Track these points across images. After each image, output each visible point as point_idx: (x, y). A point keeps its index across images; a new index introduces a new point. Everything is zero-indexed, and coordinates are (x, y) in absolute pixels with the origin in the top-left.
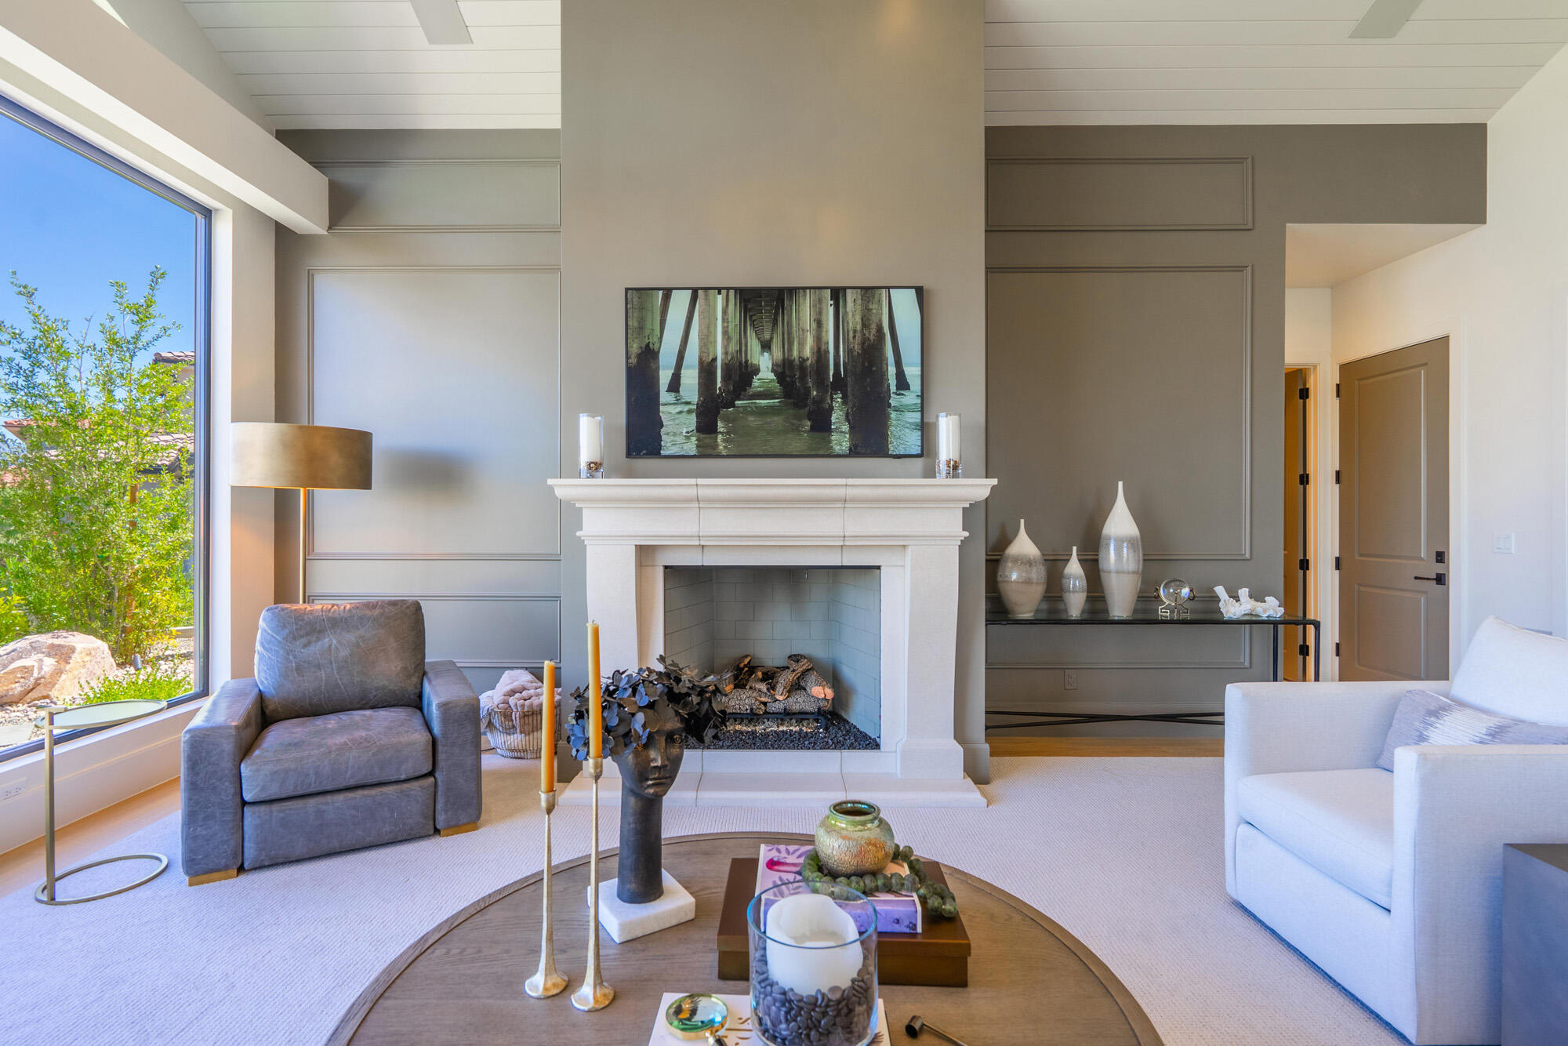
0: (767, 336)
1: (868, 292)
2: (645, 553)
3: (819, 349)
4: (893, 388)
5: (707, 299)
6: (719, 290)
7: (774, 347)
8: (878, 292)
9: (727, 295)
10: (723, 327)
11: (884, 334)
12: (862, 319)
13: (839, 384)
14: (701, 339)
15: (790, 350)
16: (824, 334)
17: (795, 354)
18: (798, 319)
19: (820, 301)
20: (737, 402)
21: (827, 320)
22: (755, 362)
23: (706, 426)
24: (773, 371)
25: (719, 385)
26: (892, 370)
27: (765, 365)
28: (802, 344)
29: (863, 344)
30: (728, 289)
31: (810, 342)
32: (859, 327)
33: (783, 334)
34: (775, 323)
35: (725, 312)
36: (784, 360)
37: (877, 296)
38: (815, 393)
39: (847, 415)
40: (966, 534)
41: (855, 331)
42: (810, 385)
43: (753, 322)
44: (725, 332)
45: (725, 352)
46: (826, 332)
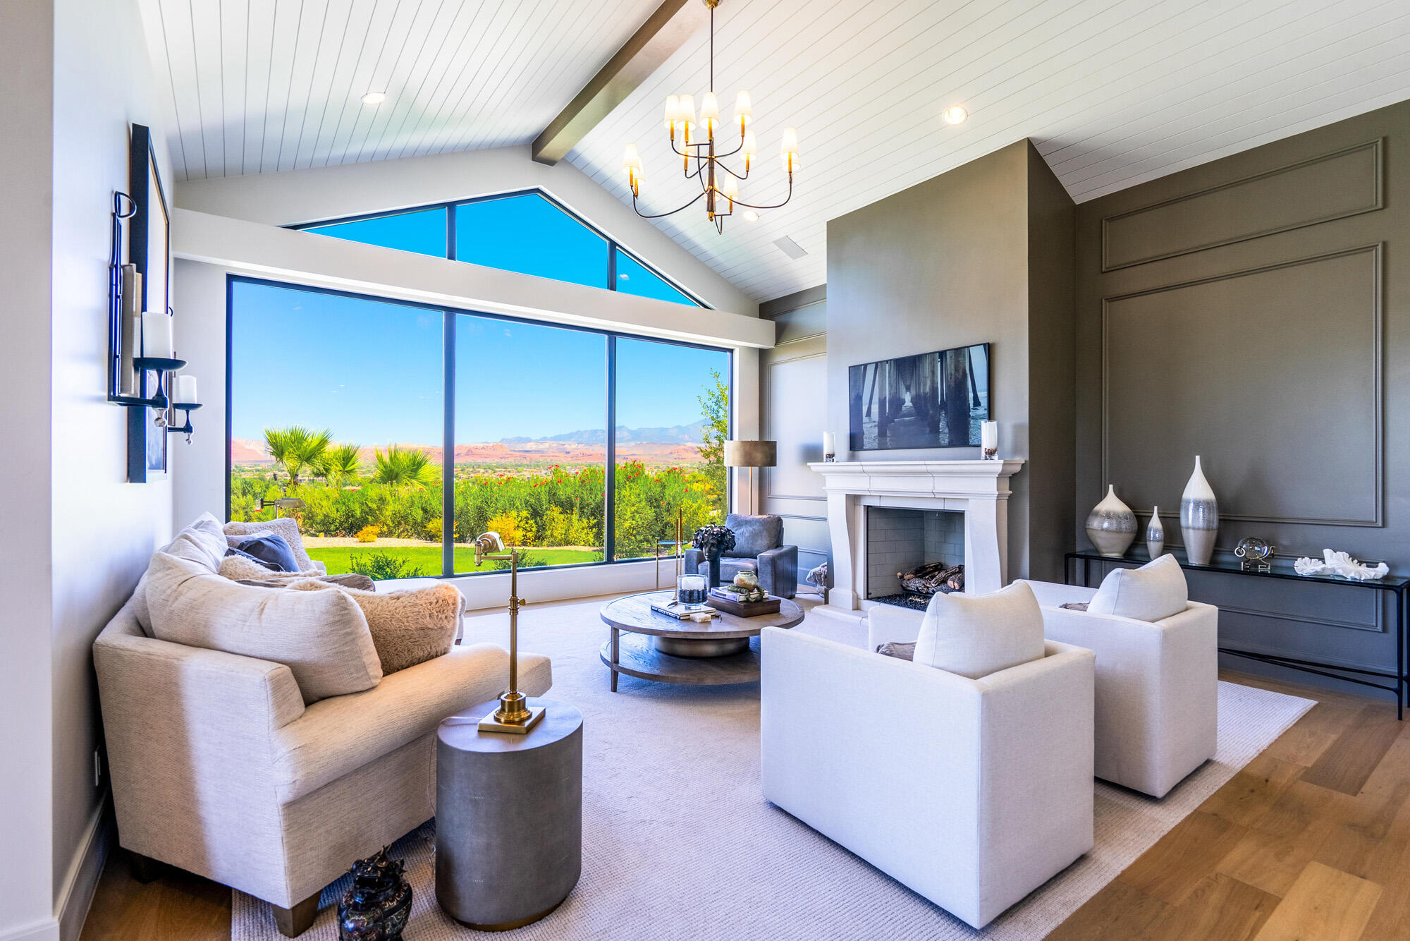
0: (908, 383)
1: (959, 352)
2: (853, 500)
3: (933, 387)
4: (972, 406)
5: (882, 367)
6: (887, 361)
7: (912, 388)
8: (963, 350)
9: (891, 364)
10: (889, 381)
11: (967, 374)
12: (955, 367)
13: (943, 406)
14: (879, 388)
15: (919, 389)
16: (935, 378)
17: (922, 391)
18: (923, 371)
19: (934, 360)
20: (896, 420)
21: (937, 370)
22: (903, 397)
23: (882, 434)
24: (911, 401)
25: (887, 411)
26: (971, 395)
27: (907, 397)
28: (925, 385)
29: (956, 381)
30: (891, 360)
31: (929, 383)
32: (953, 372)
33: (916, 381)
34: (912, 375)
35: (889, 373)
36: (916, 395)
37: (963, 353)
38: (931, 412)
39: (947, 423)
40: (1011, 492)
41: (951, 375)
42: (929, 408)
43: (901, 376)
44: (890, 383)
45: (890, 394)
46: (937, 377)
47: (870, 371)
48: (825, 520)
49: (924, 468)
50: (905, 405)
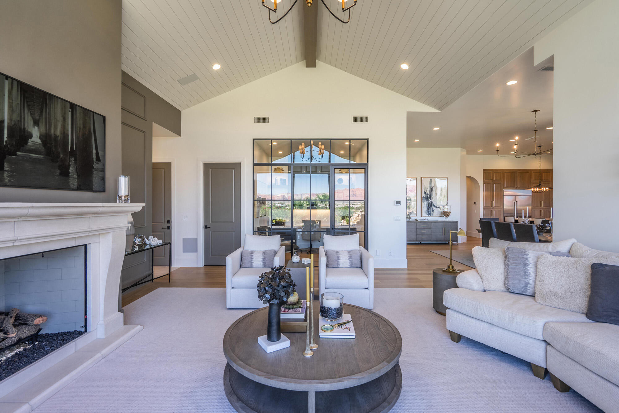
0: (37, 117)
1: (85, 111)
3: (64, 133)
4: (95, 160)
6: (7, 77)
7: (41, 124)
8: (89, 112)
9: (12, 83)
10: (9, 102)
11: (91, 133)
12: (83, 123)
13: (73, 153)
15: (50, 129)
16: (66, 125)
17: (52, 132)
18: (54, 113)
19: (65, 108)
20: (18, 153)
21: (68, 118)
22: (30, 130)
24: (40, 138)
25: (5, 139)
26: (94, 151)
27: (35, 133)
28: (56, 128)
29: (83, 135)
30: (13, 79)
31: (59, 127)
32: (82, 127)
33: (46, 119)
34: (42, 111)
35: (10, 93)
36: (46, 133)
37: (88, 114)
38: (62, 156)
39: (76, 169)
41: (80, 128)
42: (60, 150)
43: (28, 106)
44: (10, 106)
45: (10, 119)
46: (68, 124)
50: (32, 139)
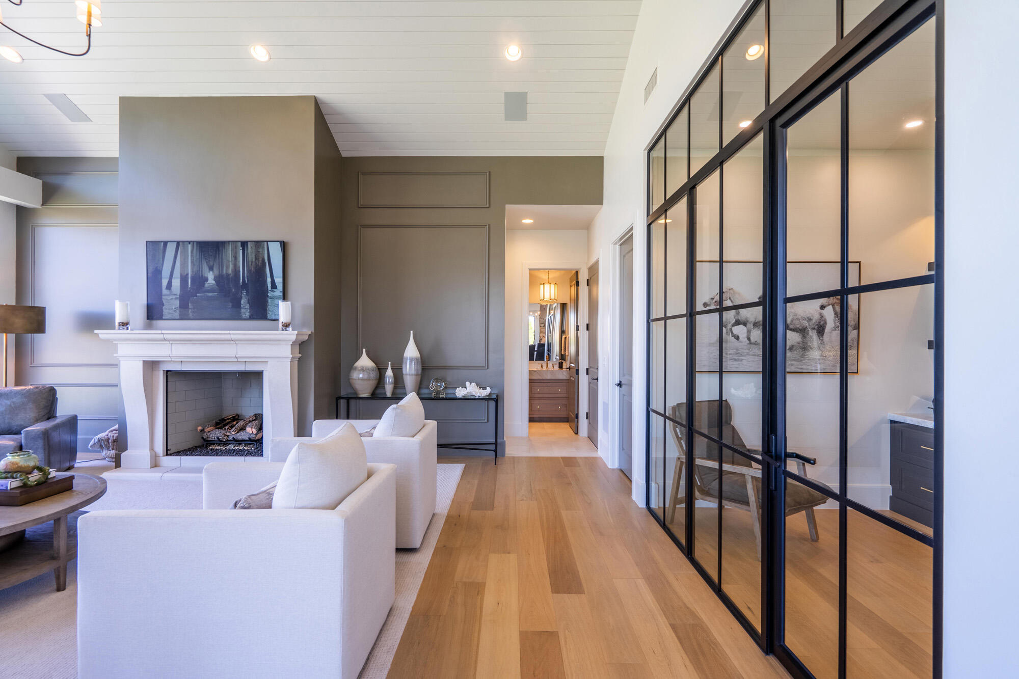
0: (211, 263)
1: (258, 244)
2: (150, 366)
3: (235, 270)
4: (269, 288)
5: (184, 246)
6: (189, 242)
7: (215, 269)
8: (263, 243)
9: (193, 245)
10: (191, 259)
11: (265, 263)
12: (255, 256)
13: (245, 286)
14: (181, 265)
15: (222, 270)
16: (238, 263)
17: (224, 272)
18: (226, 255)
19: (236, 247)
20: (198, 294)
21: (239, 256)
22: (206, 275)
23: (184, 306)
25: (189, 286)
26: (269, 280)
27: (211, 278)
28: (227, 268)
29: (255, 268)
30: (193, 242)
31: (231, 266)
32: (254, 260)
33: (219, 263)
34: (215, 258)
35: (192, 252)
36: (219, 275)
37: (262, 245)
38: (234, 290)
39: (248, 300)
40: (300, 355)
41: (252, 262)
42: (231, 286)
43: (205, 257)
44: (192, 262)
45: (192, 272)
46: (239, 262)
47: (171, 250)
48: (116, 386)
49: (228, 337)
50: (208, 282)
